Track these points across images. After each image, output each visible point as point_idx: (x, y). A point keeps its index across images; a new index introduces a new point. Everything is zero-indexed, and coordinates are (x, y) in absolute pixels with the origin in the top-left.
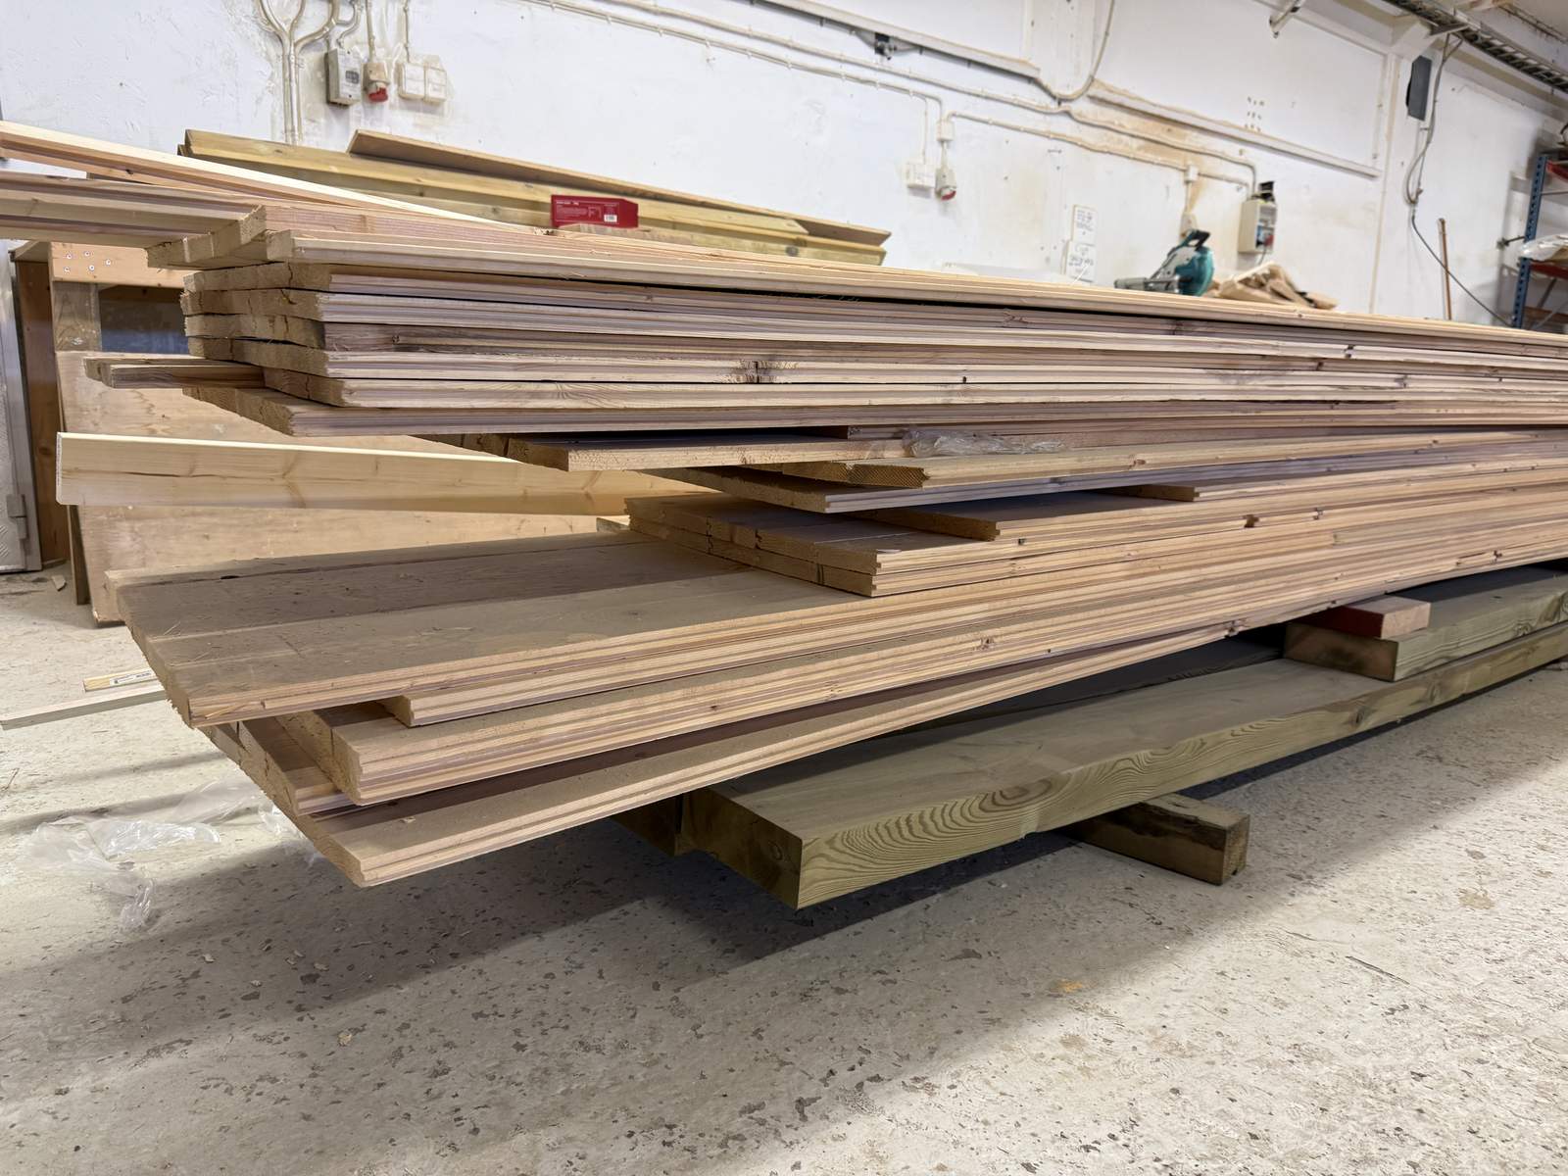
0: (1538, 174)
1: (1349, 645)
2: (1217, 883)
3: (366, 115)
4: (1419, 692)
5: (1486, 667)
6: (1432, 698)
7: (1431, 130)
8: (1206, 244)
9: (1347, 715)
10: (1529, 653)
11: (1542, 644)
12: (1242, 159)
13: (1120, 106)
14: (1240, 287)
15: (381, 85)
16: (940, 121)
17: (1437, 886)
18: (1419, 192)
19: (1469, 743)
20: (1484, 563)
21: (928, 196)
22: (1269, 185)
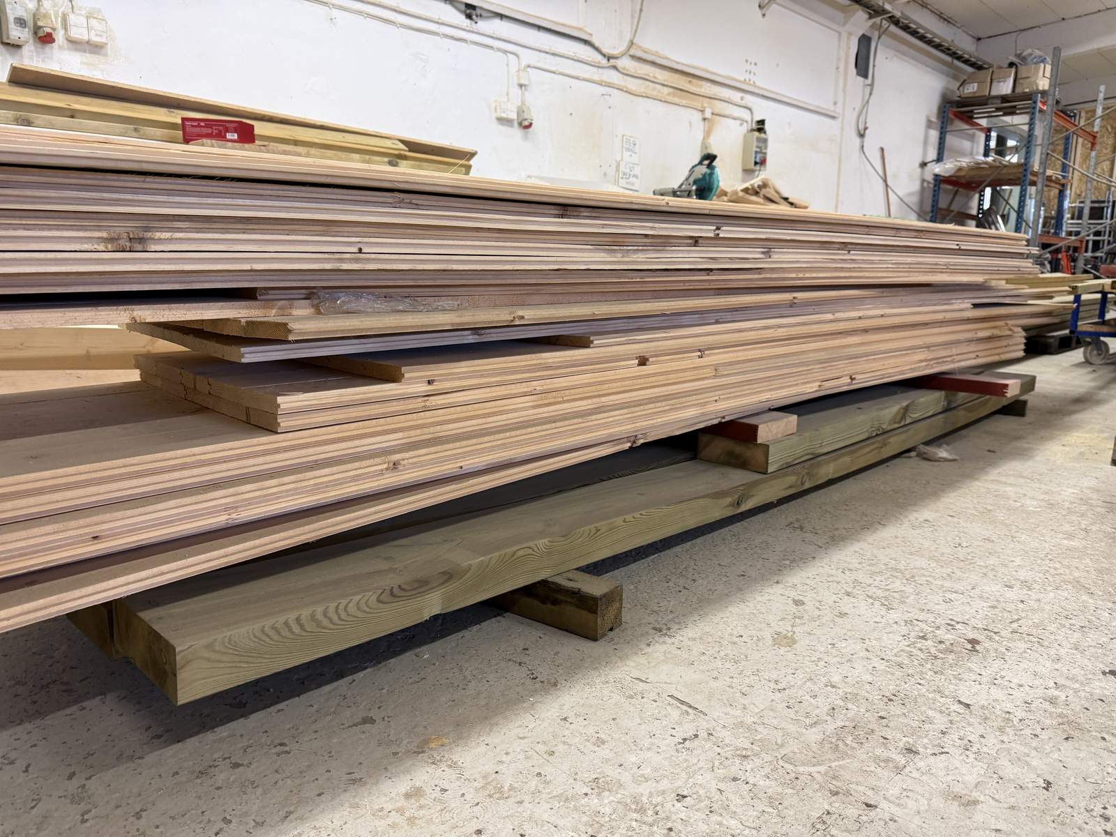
0: (944, 117)
1: (739, 449)
2: (595, 639)
3: (37, 52)
4: (791, 479)
5: (847, 459)
6: (802, 484)
7: (872, 85)
8: (714, 164)
9: (729, 500)
10: (882, 447)
11: (892, 440)
12: (743, 103)
13: (653, 63)
14: (741, 194)
15: (49, 30)
16: (519, 71)
17: (761, 630)
18: (866, 129)
19: (828, 514)
20: (843, 384)
21: (512, 126)
22: (762, 122)
